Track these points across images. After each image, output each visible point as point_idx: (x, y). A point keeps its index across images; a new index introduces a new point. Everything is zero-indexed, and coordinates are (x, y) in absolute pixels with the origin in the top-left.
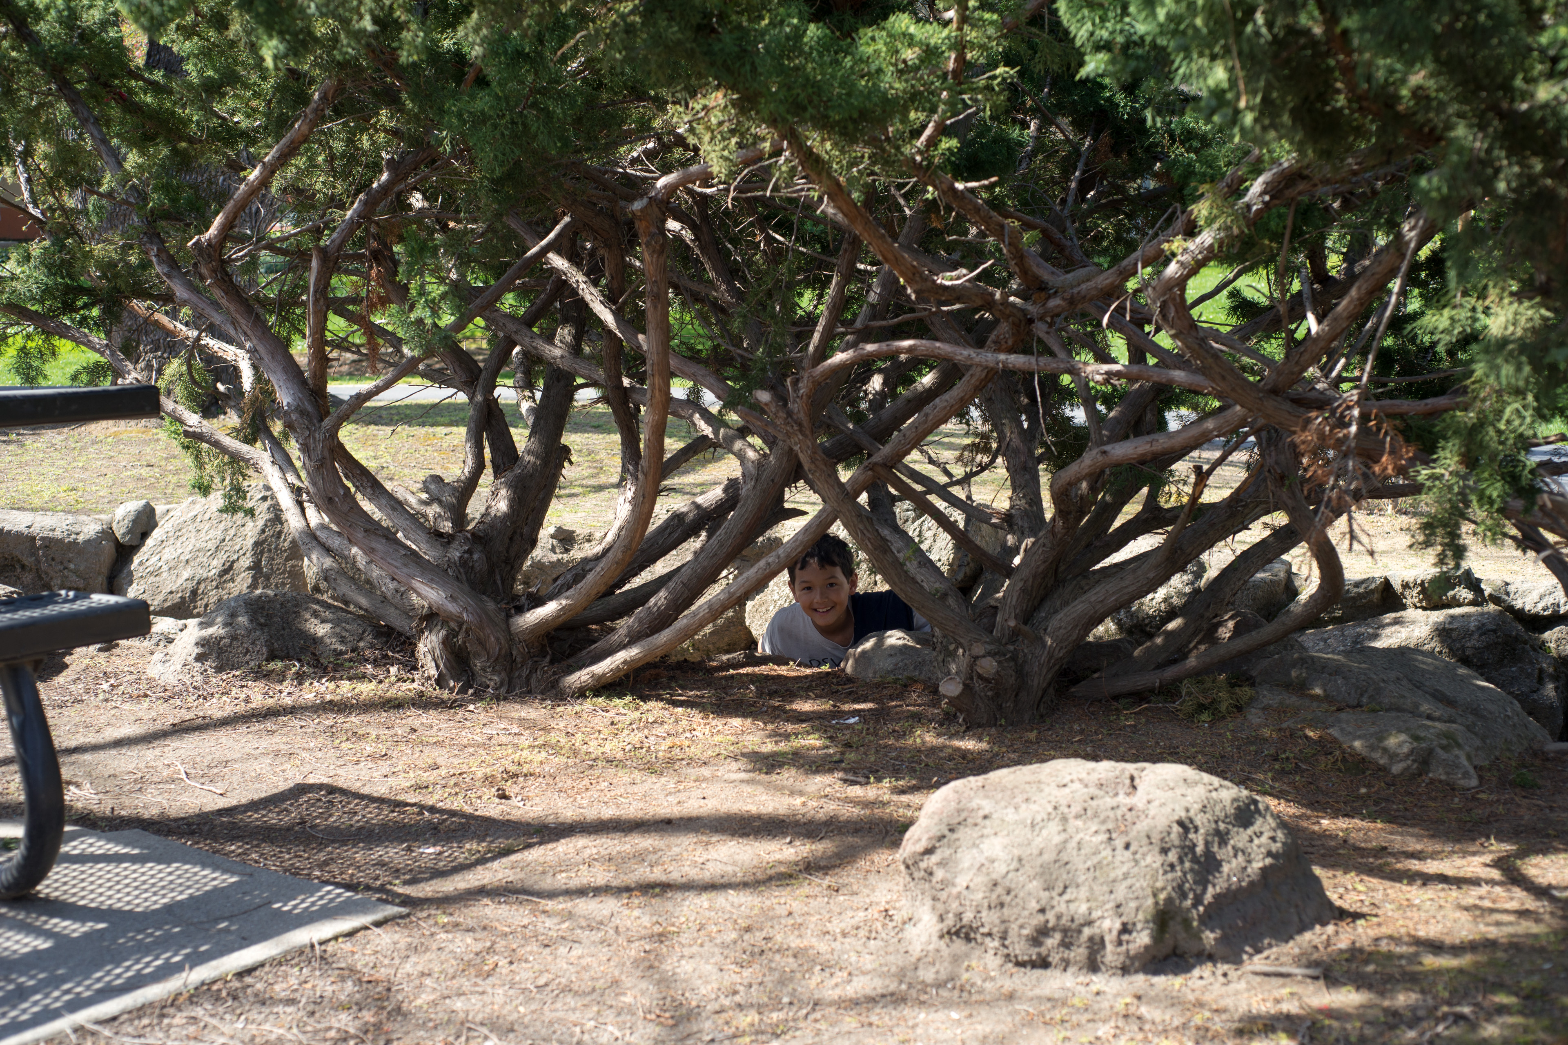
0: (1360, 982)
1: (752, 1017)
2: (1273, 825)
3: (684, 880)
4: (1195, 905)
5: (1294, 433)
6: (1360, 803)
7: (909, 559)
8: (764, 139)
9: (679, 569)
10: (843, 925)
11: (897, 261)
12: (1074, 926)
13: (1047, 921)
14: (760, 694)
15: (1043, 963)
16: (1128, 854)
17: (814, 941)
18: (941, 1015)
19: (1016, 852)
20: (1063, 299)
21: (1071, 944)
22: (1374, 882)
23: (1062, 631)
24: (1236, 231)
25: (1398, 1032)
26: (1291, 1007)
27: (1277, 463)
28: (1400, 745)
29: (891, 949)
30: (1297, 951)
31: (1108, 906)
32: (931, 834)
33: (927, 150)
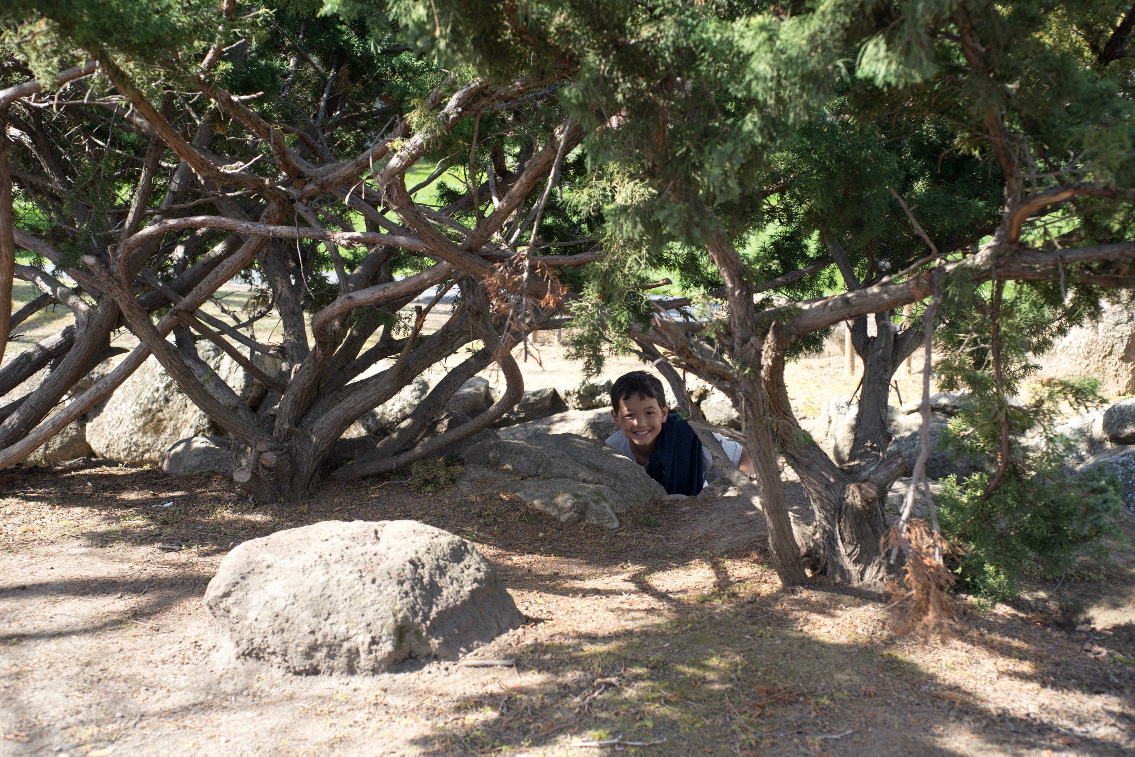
0: (541, 667)
1: (93, 729)
2: (478, 559)
3: (36, 631)
4: (424, 621)
5: (484, 278)
6: (539, 543)
7: (207, 381)
8: (80, 59)
9: (28, 396)
10: (163, 656)
11: (189, 156)
12: (336, 642)
13: (317, 640)
14: (96, 488)
15: (315, 671)
16: (374, 586)
17: (140, 669)
18: (239, 716)
19: (292, 591)
20: (316, 184)
21: (335, 655)
22: (550, 597)
23: (324, 431)
24: (438, 133)
25: (568, 699)
26: (494, 688)
27: (474, 303)
28: (566, 501)
29: (200, 670)
30: (497, 648)
31: (360, 626)
32: (228, 582)
33: (209, 71)
